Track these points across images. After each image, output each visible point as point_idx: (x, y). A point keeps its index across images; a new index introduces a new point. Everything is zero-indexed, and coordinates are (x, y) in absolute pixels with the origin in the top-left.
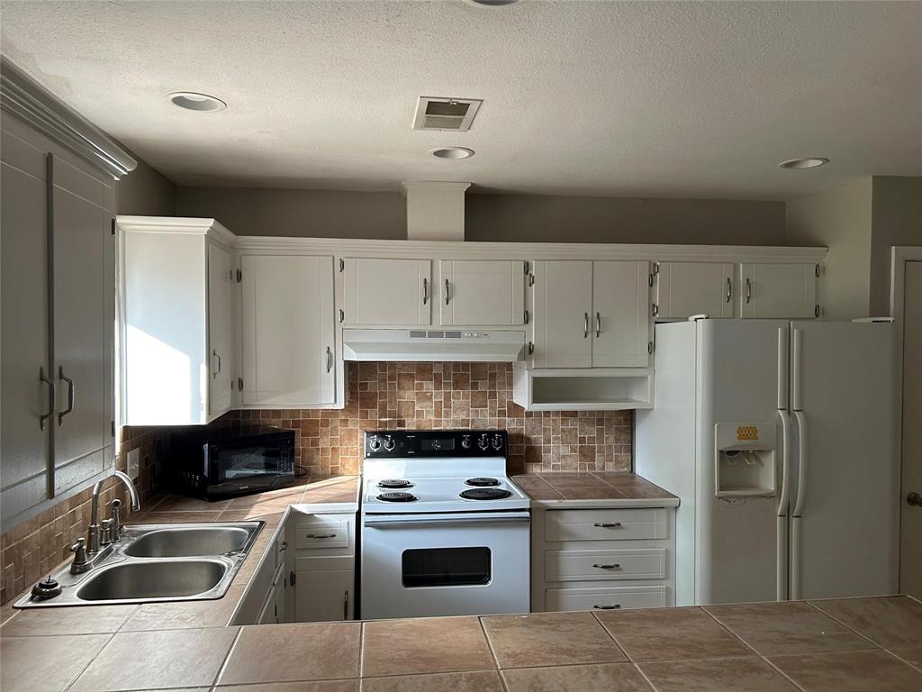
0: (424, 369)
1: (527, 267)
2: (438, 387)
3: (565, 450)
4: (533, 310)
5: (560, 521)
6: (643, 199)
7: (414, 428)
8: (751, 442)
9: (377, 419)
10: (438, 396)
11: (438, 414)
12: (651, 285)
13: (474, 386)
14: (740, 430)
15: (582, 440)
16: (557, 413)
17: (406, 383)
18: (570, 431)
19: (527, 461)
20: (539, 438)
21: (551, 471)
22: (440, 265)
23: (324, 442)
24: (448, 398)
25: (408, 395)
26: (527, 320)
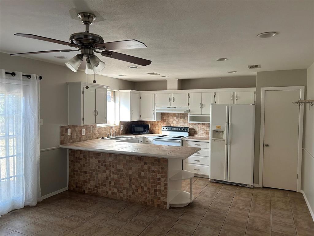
0: (174, 114)
1: (189, 94)
2: (177, 118)
3: (202, 132)
4: (190, 103)
5: (188, 143)
6: (221, 78)
7: (173, 126)
8: (219, 129)
9: (166, 124)
10: (177, 120)
11: (177, 123)
12: (215, 97)
13: (184, 118)
14: (217, 127)
15: (206, 130)
16: (201, 124)
17: (171, 117)
18: (204, 128)
19: (195, 134)
20: (197, 130)
21: (199, 136)
22: (172, 95)
23: (157, 128)
24: (179, 120)
25: (172, 119)
26: (189, 104)
